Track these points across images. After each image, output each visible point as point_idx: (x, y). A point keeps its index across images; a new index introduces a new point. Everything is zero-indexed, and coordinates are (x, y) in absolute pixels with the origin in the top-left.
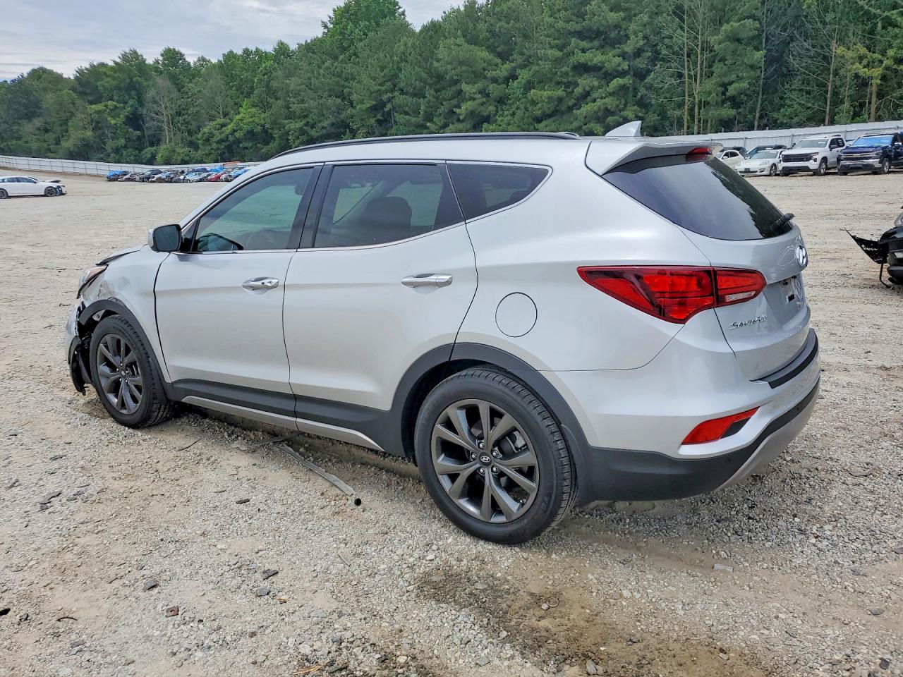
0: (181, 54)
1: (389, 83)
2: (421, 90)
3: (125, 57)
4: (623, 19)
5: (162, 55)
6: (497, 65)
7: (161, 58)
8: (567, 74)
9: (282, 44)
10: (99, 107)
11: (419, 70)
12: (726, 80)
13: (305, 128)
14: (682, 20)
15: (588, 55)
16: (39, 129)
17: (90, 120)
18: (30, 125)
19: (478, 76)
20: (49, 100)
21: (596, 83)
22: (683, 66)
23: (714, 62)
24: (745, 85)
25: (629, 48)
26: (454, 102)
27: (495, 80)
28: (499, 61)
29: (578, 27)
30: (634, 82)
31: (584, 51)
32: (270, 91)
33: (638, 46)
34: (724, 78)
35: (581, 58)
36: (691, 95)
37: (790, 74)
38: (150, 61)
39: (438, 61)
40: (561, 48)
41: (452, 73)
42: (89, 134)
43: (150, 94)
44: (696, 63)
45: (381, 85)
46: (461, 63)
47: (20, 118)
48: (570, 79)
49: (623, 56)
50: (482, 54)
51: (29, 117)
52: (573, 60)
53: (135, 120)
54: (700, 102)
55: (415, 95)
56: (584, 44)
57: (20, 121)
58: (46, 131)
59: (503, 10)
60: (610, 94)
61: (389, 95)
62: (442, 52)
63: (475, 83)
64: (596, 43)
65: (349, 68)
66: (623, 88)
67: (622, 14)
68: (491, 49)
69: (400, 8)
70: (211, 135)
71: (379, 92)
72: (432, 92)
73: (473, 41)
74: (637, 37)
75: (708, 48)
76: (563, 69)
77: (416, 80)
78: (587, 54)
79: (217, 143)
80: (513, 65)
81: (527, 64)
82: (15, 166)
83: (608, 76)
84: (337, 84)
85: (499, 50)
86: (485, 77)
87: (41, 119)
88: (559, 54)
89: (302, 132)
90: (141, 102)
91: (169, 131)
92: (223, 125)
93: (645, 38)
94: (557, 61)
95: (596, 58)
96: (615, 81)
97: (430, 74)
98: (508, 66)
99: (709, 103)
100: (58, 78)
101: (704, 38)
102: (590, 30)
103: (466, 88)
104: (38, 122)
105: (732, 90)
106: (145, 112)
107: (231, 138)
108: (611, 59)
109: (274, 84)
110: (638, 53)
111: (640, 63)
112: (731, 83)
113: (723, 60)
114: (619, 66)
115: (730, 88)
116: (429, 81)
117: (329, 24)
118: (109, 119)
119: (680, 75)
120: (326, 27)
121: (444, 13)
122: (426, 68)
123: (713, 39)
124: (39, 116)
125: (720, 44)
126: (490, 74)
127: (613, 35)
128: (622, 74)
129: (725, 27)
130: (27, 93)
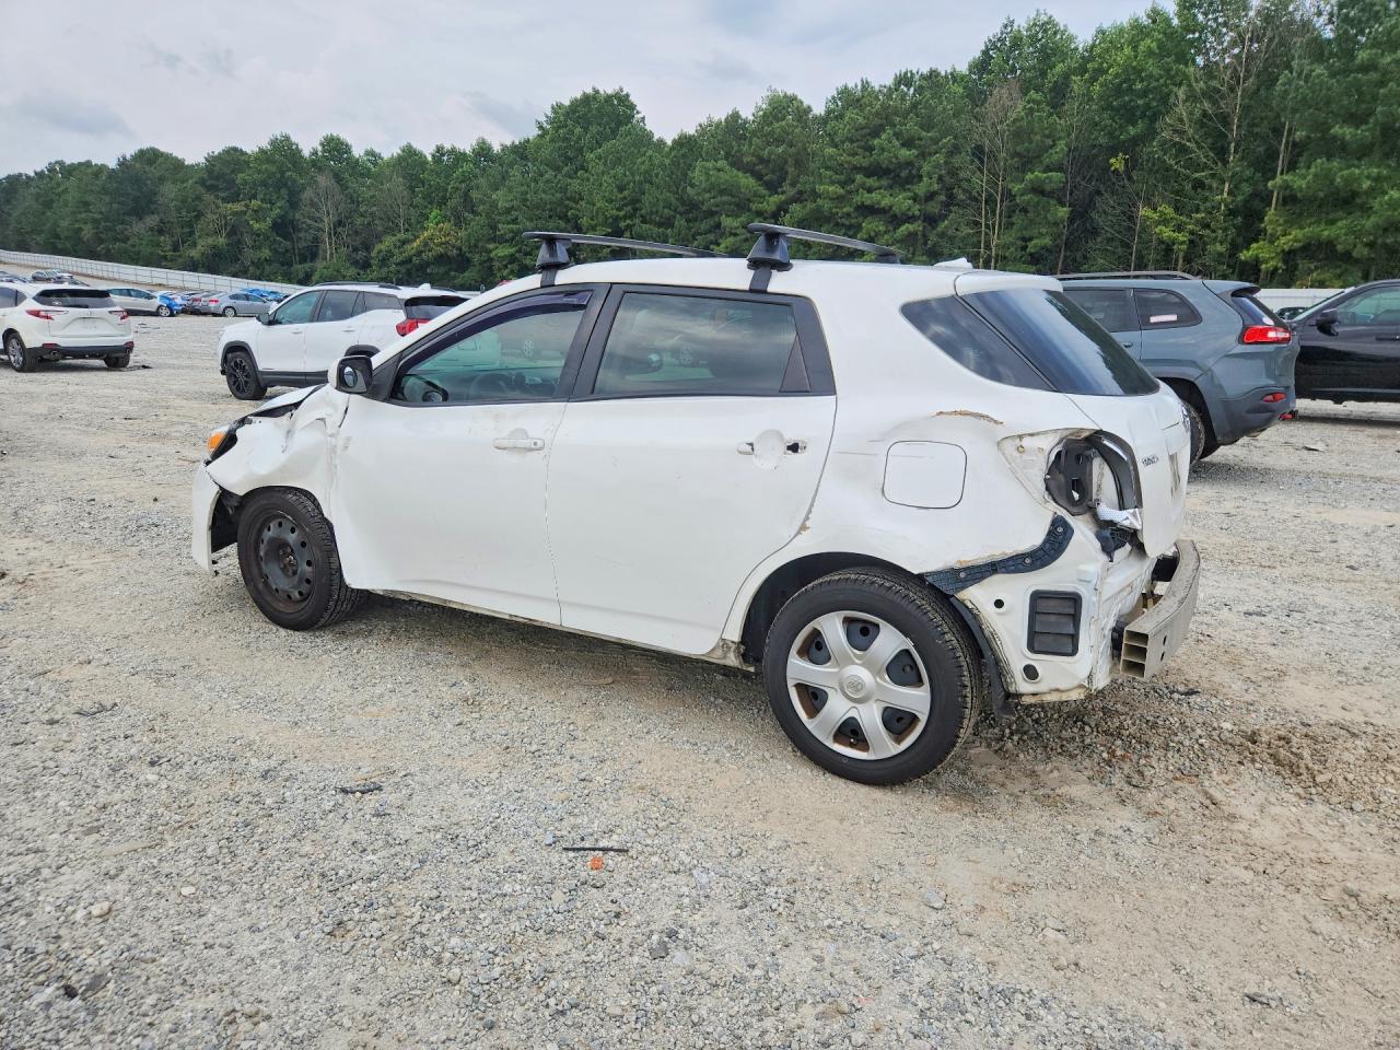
0: (347, 145)
1: (629, 208)
2: (669, 219)
3: (273, 143)
4: (917, 157)
5: (322, 144)
6: (764, 197)
7: (320, 148)
8: (848, 215)
9: (484, 142)
10: (238, 207)
11: (668, 194)
12: (1027, 234)
13: (517, 255)
14: (982, 162)
15: (875, 196)
16: (151, 229)
17: (223, 222)
18: (141, 225)
19: (741, 206)
20: (169, 192)
21: (882, 228)
22: (980, 214)
23: (1014, 211)
24: (1047, 241)
25: (921, 189)
26: (711, 237)
27: (759, 214)
28: (766, 192)
29: (865, 163)
30: (924, 227)
31: (870, 191)
32: (469, 204)
33: (932, 189)
34: (1024, 232)
35: (868, 198)
36: (988, 247)
37: (1094, 232)
38: (306, 153)
39: (692, 186)
40: (843, 184)
41: (709, 201)
42: (222, 240)
43: (308, 194)
44: (994, 212)
45: (619, 209)
46: (722, 192)
47: (128, 214)
48: (853, 221)
49: (915, 199)
50: (747, 182)
51: (139, 212)
52: (857, 199)
53: (284, 227)
54: (997, 255)
55: (660, 225)
56: (871, 182)
57: (126, 218)
58: (161, 232)
59: (773, 131)
60: (898, 242)
61: (628, 221)
62: (697, 175)
63: (737, 216)
64: (884, 182)
65: (575, 185)
66: (912, 235)
67: (915, 152)
68: (758, 176)
69: (638, 113)
70: (390, 254)
71: (617, 219)
72: (683, 222)
73: (737, 164)
74: (931, 178)
75: (1009, 195)
76: (845, 210)
77: (664, 207)
78: (873, 195)
79: (397, 264)
80: (783, 197)
81: (799, 198)
82: (116, 276)
83: (896, 220)
84: (561, 202)
85: (765, 178)
86: (749, 210)
87: (156, 216)
88: (842, 191)
89: (512, 259)
90: (294, 204)
91: (330, 244)
92: (404, 242)
93: (940, 179)
94: (839, 199)
95: (883, 199)
96: (903, 228)
97: (681, 200)
98: (775, 199)
99: (1005, 258)
100: (177, 165)
101: (1005, 183)
102: (878, 165)
103: (727, 222)
104: (152, 221)
105: (1032, 247)
106: (297, 216)
107: (415, 260)
108: (900, 201)
109: (474, 195)
110: (931, 196)
111: (934, 208)
112: (1031, 239)
113: (1025, 210)
114: (909, 210)
115: (1031, 245)
116: (681, 209)
117: (545, 125)
118: (251, 223)
119: (977, 224)
120: (541, 128)
121: (701, 126)
122: (677, 193)
123: (1016, 188)
124: (153, 213)
125: (1022, 195)
126: (754, 207)
127: (904, 174)
128: (910, 219)
129: (1029, 176)
130: (137, 181)
